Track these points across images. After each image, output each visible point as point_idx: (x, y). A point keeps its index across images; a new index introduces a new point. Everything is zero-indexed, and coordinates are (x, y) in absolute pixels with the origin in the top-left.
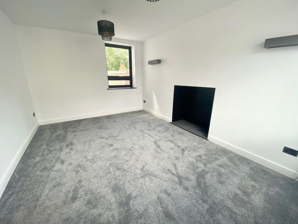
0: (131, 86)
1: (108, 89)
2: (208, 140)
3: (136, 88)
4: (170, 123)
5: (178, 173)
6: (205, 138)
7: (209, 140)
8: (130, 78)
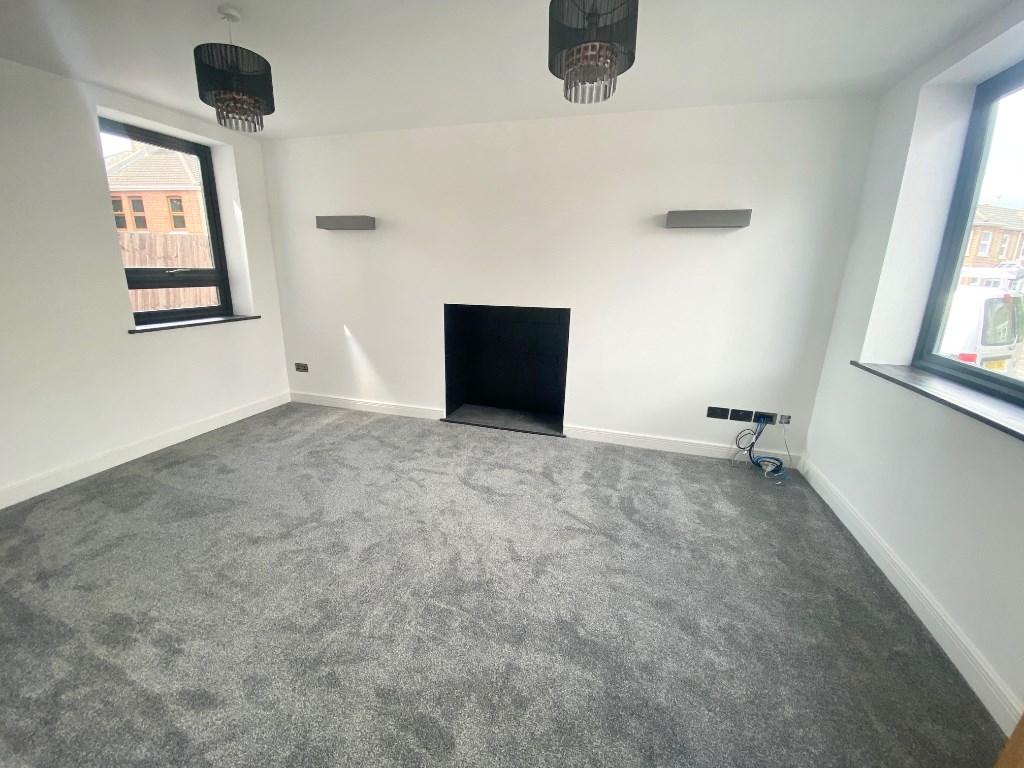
0: (225, 310)
1: (131, 332)
2: (564, 437)
3: (259, 317)
4: (441, 420)
5: (590, 526)
6: (558, 434)
7: (568, 436)
8: (219, 277)
